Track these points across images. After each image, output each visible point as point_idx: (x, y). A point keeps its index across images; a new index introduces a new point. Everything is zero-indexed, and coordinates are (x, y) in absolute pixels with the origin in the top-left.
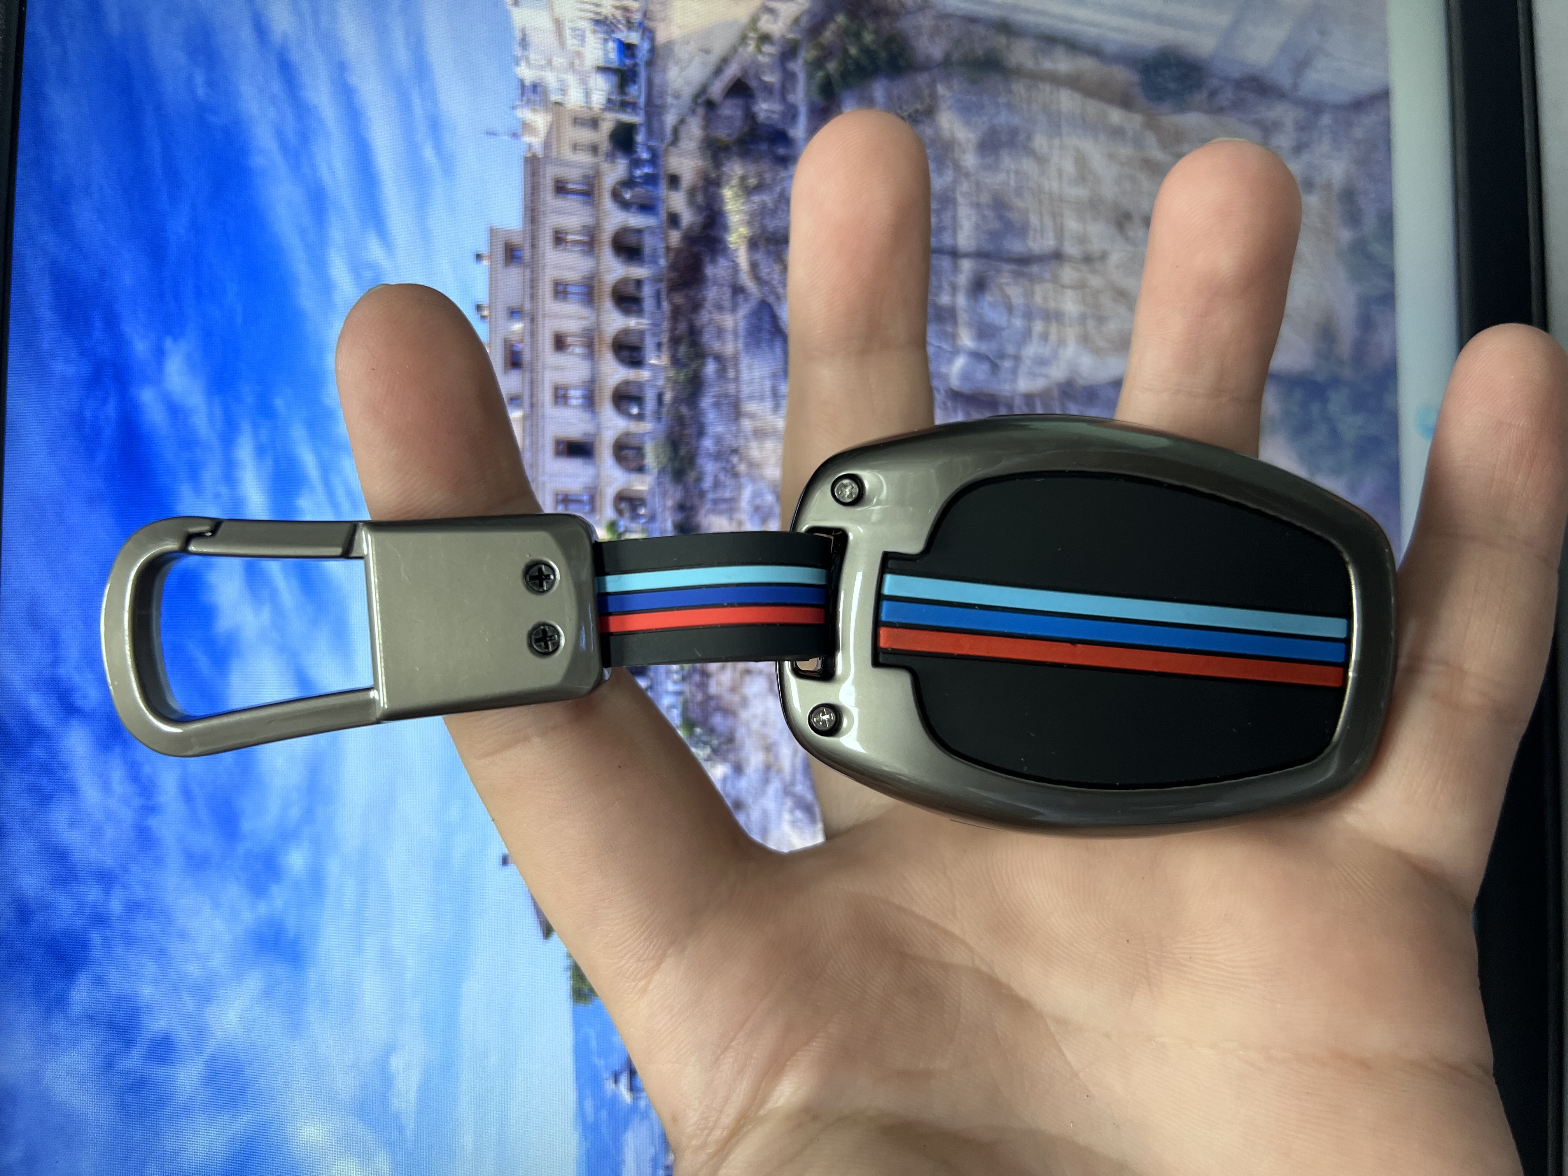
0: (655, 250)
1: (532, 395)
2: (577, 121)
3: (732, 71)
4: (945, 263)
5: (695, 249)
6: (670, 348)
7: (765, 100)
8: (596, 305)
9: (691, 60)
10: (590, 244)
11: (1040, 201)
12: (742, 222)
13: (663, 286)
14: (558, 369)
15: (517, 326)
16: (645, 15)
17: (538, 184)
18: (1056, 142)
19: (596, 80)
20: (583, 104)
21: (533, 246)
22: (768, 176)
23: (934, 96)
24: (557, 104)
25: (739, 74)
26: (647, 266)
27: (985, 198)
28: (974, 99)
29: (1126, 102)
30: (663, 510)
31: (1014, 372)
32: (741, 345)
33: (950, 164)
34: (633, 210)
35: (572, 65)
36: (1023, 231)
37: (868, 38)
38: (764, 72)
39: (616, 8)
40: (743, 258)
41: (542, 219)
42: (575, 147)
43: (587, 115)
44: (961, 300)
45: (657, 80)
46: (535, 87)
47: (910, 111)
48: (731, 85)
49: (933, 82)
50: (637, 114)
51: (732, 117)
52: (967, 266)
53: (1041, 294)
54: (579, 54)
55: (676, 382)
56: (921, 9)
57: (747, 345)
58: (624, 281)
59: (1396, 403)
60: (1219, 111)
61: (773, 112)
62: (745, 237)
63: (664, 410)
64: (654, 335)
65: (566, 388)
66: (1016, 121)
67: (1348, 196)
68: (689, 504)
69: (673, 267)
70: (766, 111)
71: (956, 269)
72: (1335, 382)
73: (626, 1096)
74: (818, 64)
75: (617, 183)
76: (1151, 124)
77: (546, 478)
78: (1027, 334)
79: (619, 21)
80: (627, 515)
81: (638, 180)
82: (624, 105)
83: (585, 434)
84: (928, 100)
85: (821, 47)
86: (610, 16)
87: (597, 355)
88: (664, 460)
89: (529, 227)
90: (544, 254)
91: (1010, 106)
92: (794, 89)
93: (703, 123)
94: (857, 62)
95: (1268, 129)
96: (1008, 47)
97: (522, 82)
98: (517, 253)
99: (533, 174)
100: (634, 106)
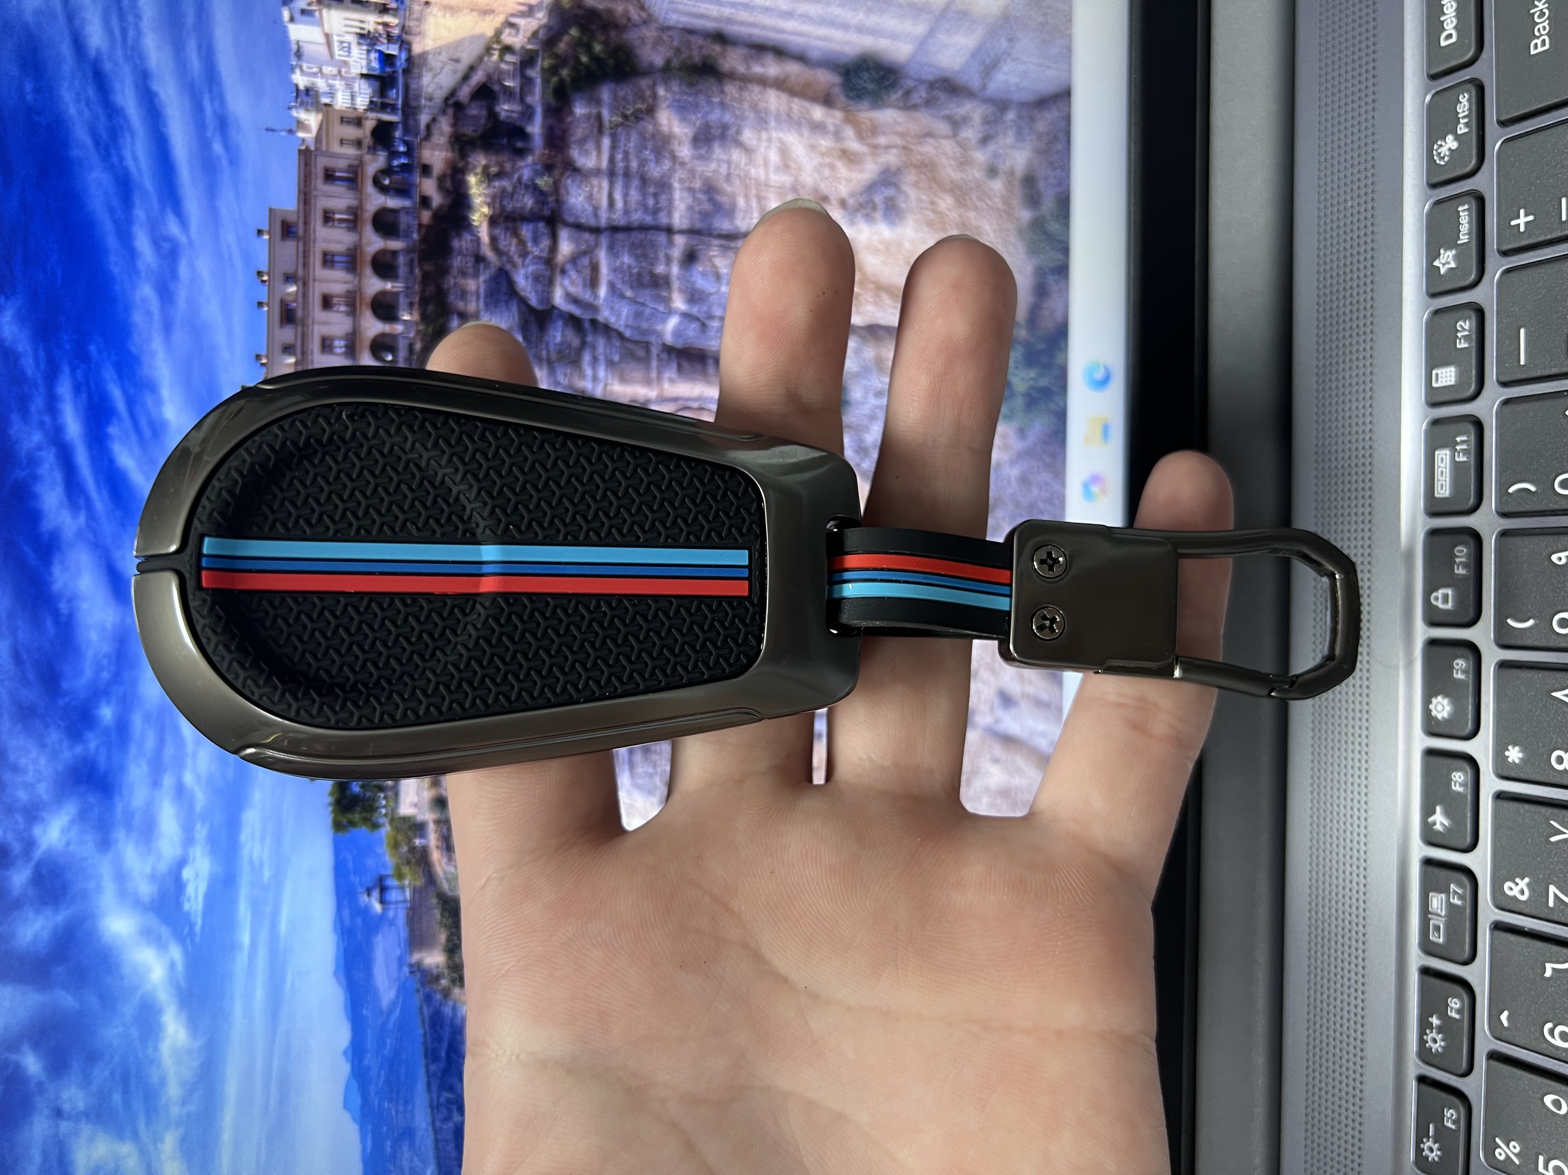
0: (409, 226)
1: (303, 345)
2: (344, 120)
3: (478, 77)
4: (662, 238)
5: (443, 226)
6: (420, 305)
7: (505, 102)
8: (358, 272)
9: (442, 68)
10: (354, 221)
11: (747, 186)
12: (485, 203)
13: (416, 256)
14: (325, 323)
15: (292, 289)
16: (403, 28)
17: (311, 172)
18: (764, 135)
19: (360, 85)
20: (349, 106)
21: (306, 223)
22: (508, 166)
23: (655, 96)
24: (326, 105)
25: (484, 80)
26: (401, 239)
27: (697, 184)
28: (690, 99)
29: (827, 101)
32: (482, 304)
33: (667, 155)
34: (391, 193)
35: (340, 72)
36: (730, 212)
37: (598, 48)
38: (504, 79)
39: (379, 24)
40: (484, 234)
41: (313, 202)
42: (342, 142)
43: (352, 115)
44: (675, 270)
45: (413, 86)
46: (307, 91)
47: (633, 110)
48: (476, 89)
49: (654, 84)
50: (395, 114)
51: (475, 116)
52: (680, 241)
54: (346, 63)
55: (425, 334)
56: (645, 22)
57: (487, 305)
58: (382, 252)
59: (1066, 359)
60: (914, 107)
61: (513, 112)
62: (485, 216)
63: (415, 357)
64: (407, 296)
65: (331, 340)
66: (728, 118)
67: (1029, 181)
69: (423, 240)
70: (506, 111)
71: (671, 243)
73: (377, 907)
74: (553, 70)
75: (377, 172)
76: (850, 120)
79: (380, 35)
81: (395, 169)
82: (384, 107)
84: (650, 101)
86: (372, 30)
87: (358, 312)
89: (302, 207)
90: (315, 230)
91: (722, 104)
92: (531, 92)
93: (452, 121)
94: (587, 68)
95: (956, 124)
96: (723, 54)
97: (297, 86)
98: (293, 229)
99: (306, 164)
100: (393, 108)
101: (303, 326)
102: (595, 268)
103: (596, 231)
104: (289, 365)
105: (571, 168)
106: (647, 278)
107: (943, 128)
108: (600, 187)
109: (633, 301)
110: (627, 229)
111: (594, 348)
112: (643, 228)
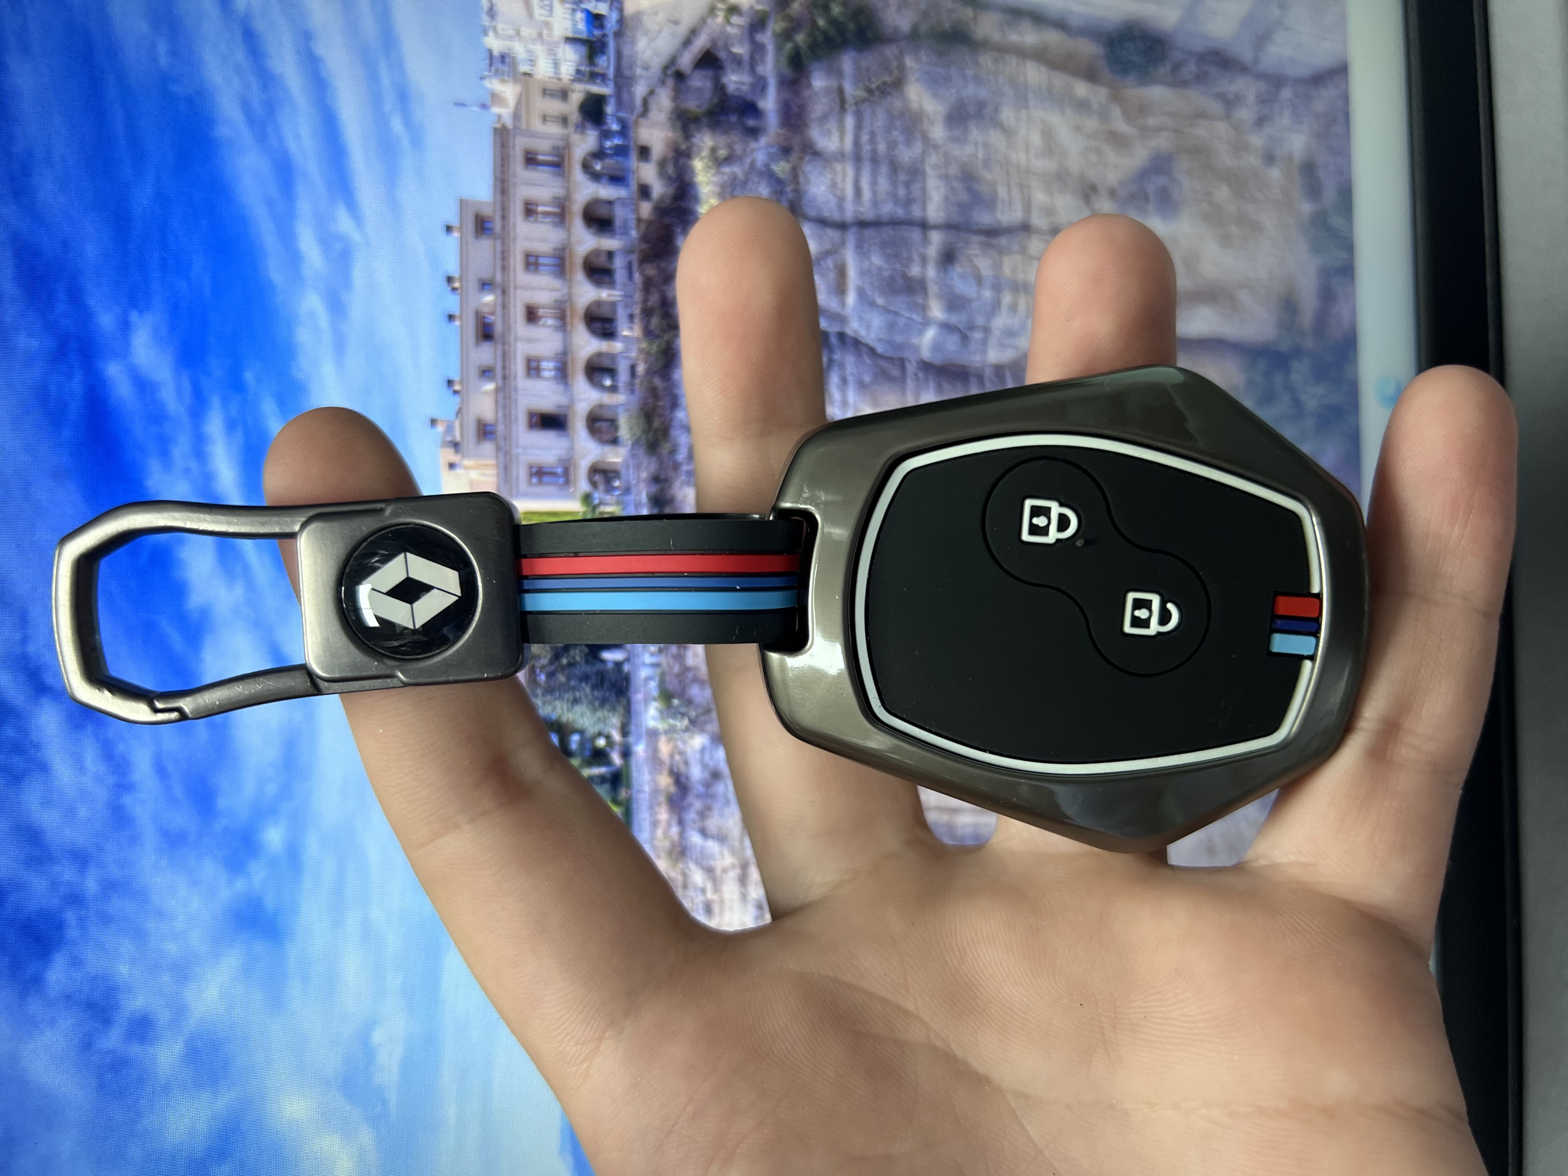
0: (626, 221)
1: (504, 368)
2: (547, 92)
3: (701, 43)
4: (915, 235)
5: (667, 220)
6: (642, 319)
7: (734, 72)
8: (568, 277)
9: (660, 31)
10: (561, 216)
11: (1008, 173)
12: (713, 193)
13: (634, 258)
14: (530, 340)
15: (489, 298)
17: (508, 155)
18: (1024, 114)
19: (564, 51)
20: (552, 75)
21: (504, 218)
22: (738, 148)
23: (902, 67)
24: (526, 74)
25: (708, 46)
26: (617, 237)
27: (953, 170)
28: (942, 71)
29: (1091, 76)
30: (638, 482)
31: (984, 342)
33: (918, 136)
34: (604, 181)
35: (540, 35)
36: (991, 203)
37: (836, 10)
38: (733, 44)
41: (512, 190)
42: (545, 119)
43: (556, 86)
44: (931, 272)
45: (626, 51)
46: (503, 58)
47: (879, 83)
48: (700, 56)
49: (901, 54)
50: (607, 85)
51: (701, 89)
52: (936, 237)
53: (1010, 266)
54: (547, 25)
55: (648, 353)
58: (596, 253)
59: (1356, 374)
60: (1182, 84)
61: (743, 83)
63: (637, 381)
64: (626, 306)
65: (538, 360)
66: (983, 93)
67: (1309, 169)
68: (663, 476)
69: (644, 238)
70: (736, 82)
71: (926, 241)
72: (1297, 352)
74: (786, 35)
75: (587, 155)
76: (1116, 97)
77: (520, 450)
78: (996, 306)
80: (601, 487)
81: (609, 152)
82: (593, 76)
83: (559, 406)
85: (790, 19)
87: (569, 328)
88: (638, 432)
89: (499, 198)
90: (515, 226)
91: (977, 78)
92: (763, 61)
93: (672, 94)
94: (825, 33)
95: (1230, 103)
96: (975, 19)
97: (490, 52)
98: (487, 225)
99: (503, 146)
100: (603, 77)
101: (504, 343)
102: (841, 272)
103: (842, 226)
104: (486, 393)
105: (811, 151)
106: (900, 281)
107: (1215, 107)
108: (844, 174)
109: (886, 310)
110: (876, 224)
111: (842, 366)
112: (894, 223)
